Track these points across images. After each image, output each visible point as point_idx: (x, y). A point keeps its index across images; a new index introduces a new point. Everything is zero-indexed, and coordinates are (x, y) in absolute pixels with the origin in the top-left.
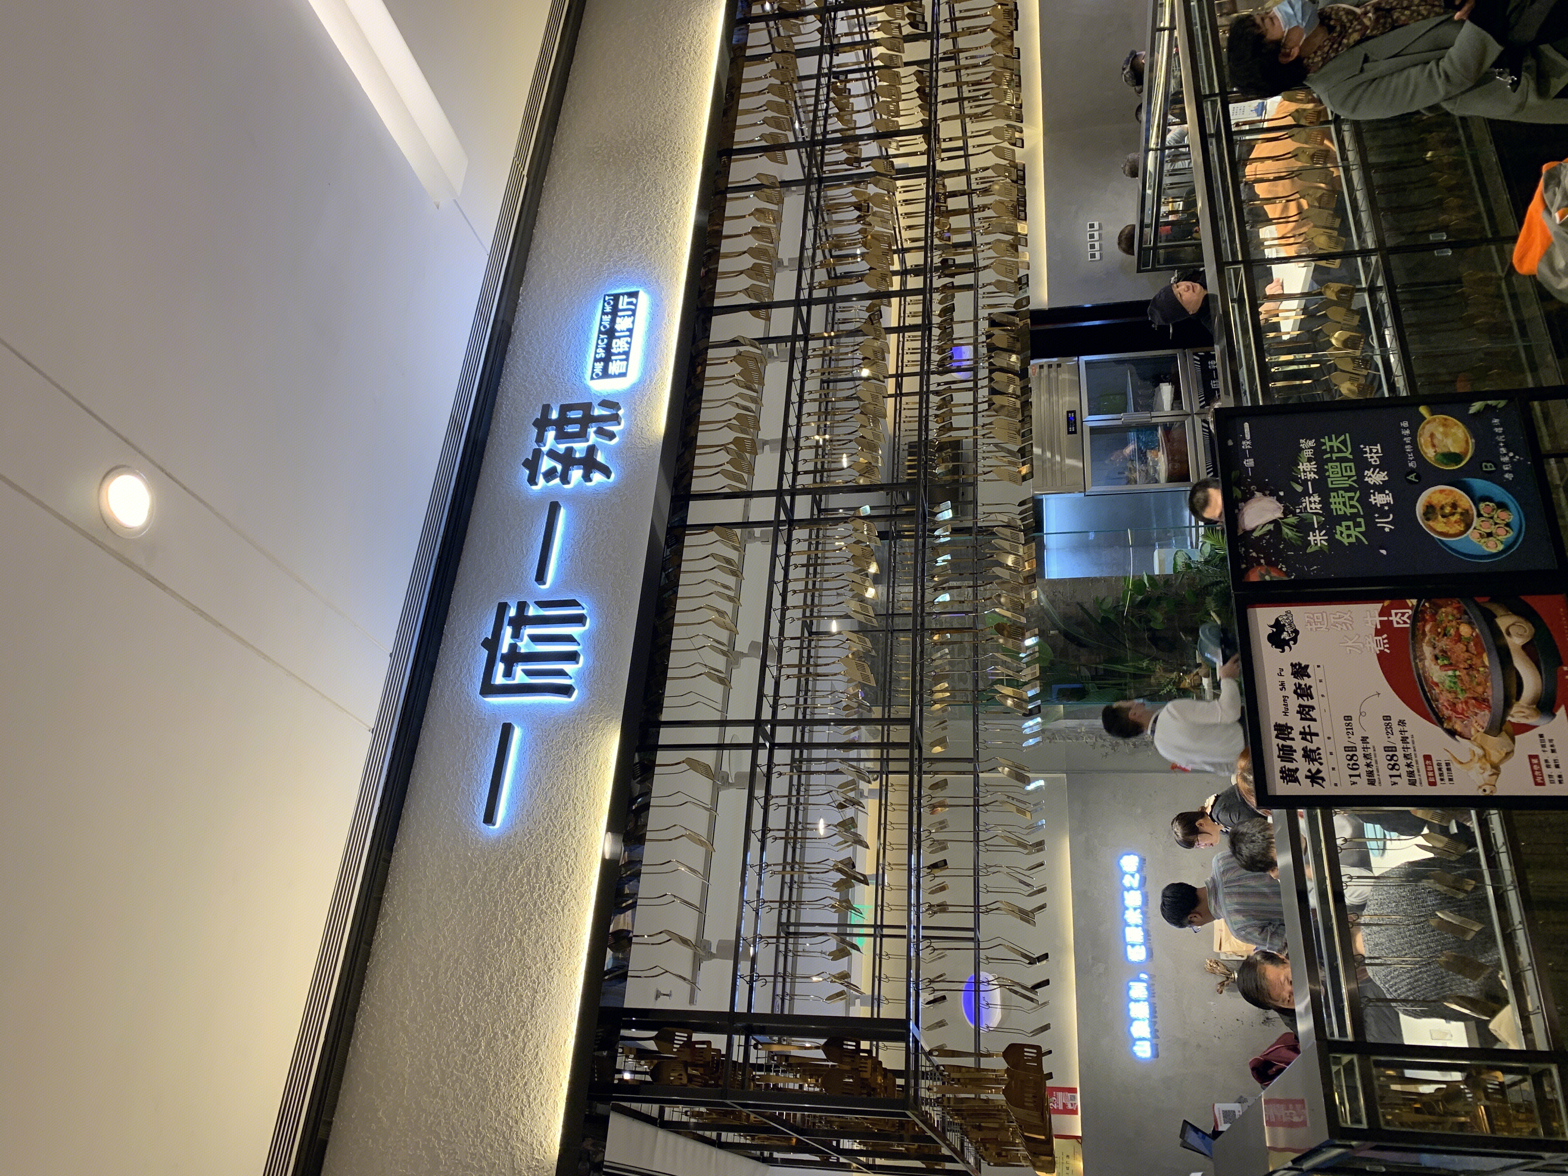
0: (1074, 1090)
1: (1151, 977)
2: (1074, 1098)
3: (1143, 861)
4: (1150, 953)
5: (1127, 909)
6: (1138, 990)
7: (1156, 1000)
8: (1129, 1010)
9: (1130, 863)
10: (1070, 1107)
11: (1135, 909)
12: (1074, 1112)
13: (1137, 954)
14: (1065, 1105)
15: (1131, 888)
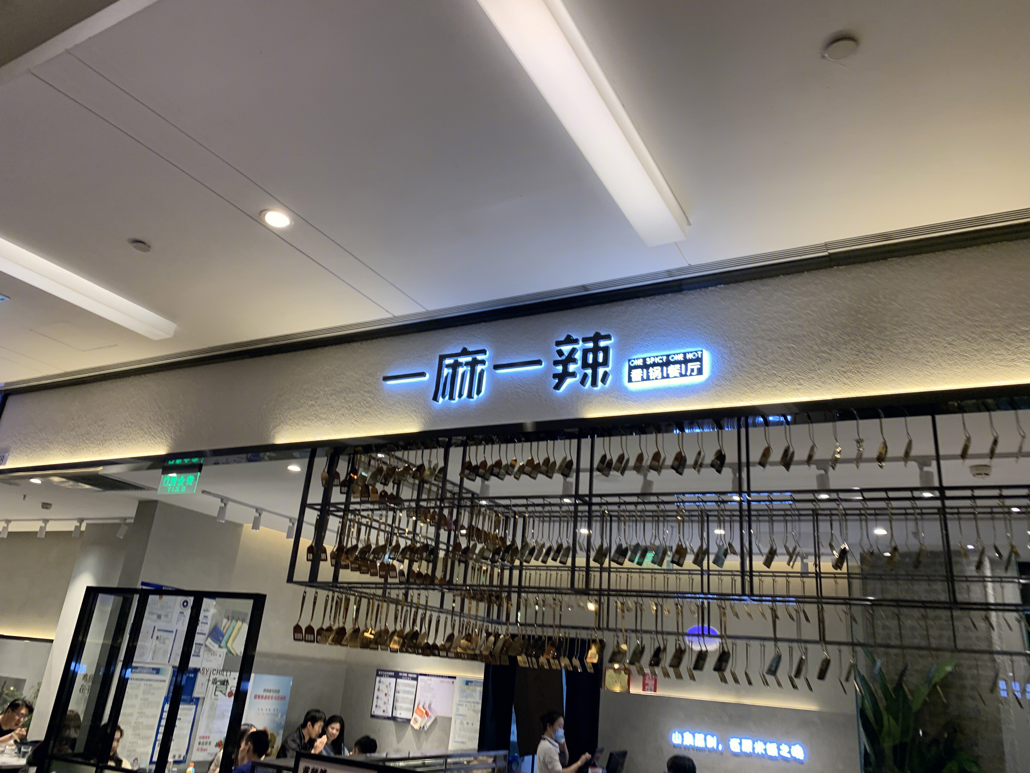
0: (655, 691)
1: (721, 753)
2: (651, 690)
3: (801, 762)
4: (736, 755)
5: (765, 744)
6: (712, 742)
7: (707, 752)
8: (699, 733)
9: (798, 752)
10: (646, 687)
11: (765, 750)
12: (644, 690)
13: (734, 745)
14: (647, 685)
15: (779, 749)
